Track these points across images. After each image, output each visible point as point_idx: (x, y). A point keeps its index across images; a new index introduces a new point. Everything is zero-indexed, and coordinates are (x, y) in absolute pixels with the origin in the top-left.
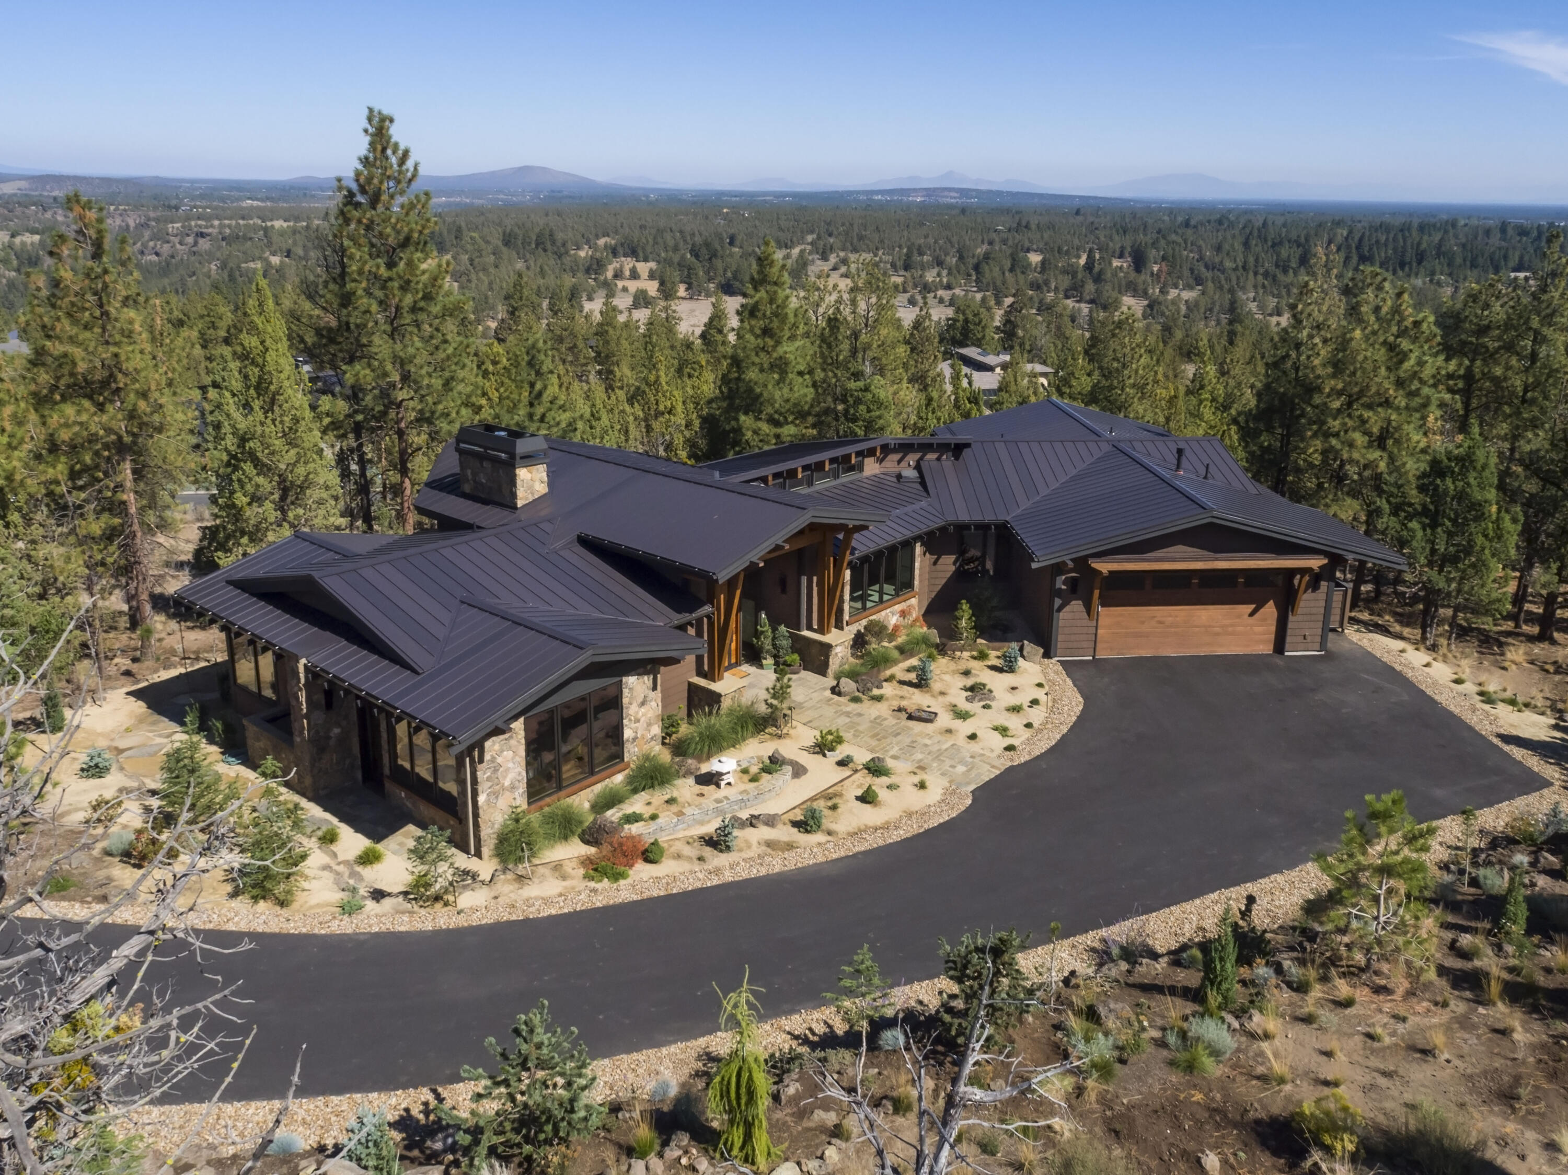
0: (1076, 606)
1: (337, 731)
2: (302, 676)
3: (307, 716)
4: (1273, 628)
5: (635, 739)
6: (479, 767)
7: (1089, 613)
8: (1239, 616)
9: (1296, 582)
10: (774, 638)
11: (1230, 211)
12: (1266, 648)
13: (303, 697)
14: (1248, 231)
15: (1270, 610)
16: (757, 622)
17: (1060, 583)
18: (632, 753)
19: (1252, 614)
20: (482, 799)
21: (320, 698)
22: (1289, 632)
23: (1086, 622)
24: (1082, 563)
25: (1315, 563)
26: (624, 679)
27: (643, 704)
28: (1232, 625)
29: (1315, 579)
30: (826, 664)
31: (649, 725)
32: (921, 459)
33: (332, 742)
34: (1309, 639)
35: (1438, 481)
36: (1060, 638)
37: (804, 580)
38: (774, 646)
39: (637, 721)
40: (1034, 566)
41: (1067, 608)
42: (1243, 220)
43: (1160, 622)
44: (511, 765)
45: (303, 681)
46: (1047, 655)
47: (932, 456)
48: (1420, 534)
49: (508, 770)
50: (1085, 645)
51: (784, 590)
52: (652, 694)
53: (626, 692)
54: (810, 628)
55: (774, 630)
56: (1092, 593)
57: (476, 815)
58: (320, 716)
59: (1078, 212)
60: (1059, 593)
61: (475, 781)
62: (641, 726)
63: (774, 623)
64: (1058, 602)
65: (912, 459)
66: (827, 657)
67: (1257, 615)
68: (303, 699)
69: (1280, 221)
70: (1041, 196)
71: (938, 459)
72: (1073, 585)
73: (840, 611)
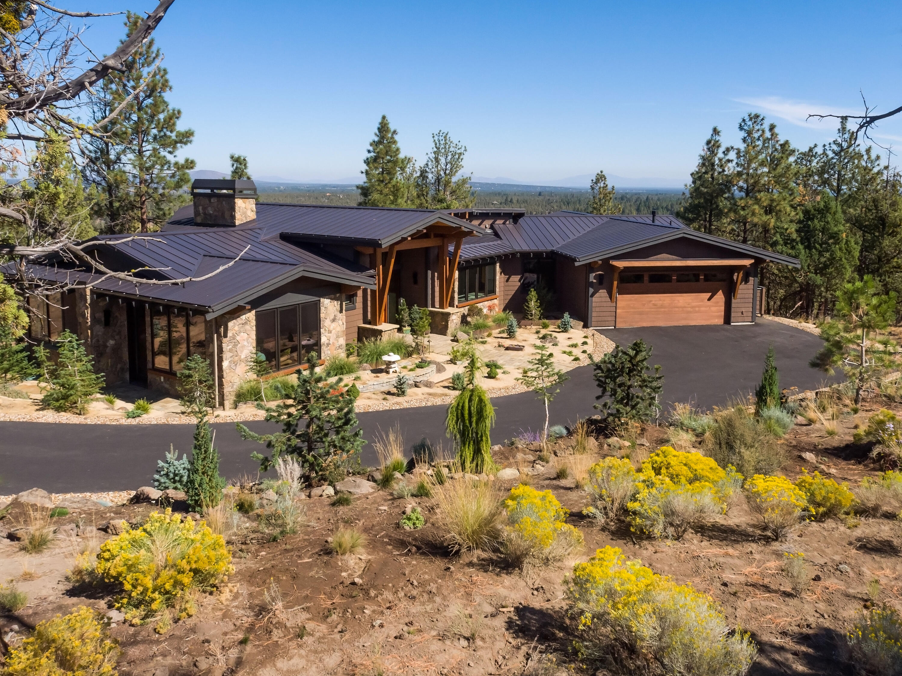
0: (603, 293)
1: (112, 342)
2: (88, 297)
3: (91, 328)
4: (723, 308)
5: (328, 344)
6: (224, 340)
7: (611, 298)
8: (702, 300)
9: (735, 278)
10: (410, 314)
11: (627, 193)
12: (720, 321)
13: (88, 313)
14: (638, 203)
15: (720, 297)
16: (397, 303)
17: (592, 277)
18: (327, 353)
19: (709, 299)
20: (225, 364)
21: (100, 315)
22: (733, 310)
23: (610, 304)
24: (606, 261)
25: (747, 262)
26: (322, 300)
27: (334, 320)
28: (699, 307)
29: (747, 273)
30: (446, 327)
31: (338, 337)
32: (493, 223)
33: (108, 350)
34: (745, 314)
35: (810, 223)
36: (594, 314)
37: (429, 273)
38: (411, 319)
39: (330, 332)
40: (577, 264)
41: (597, 295)
42: (634, 198)
43: (654, 305)
44: (246, 343)
45: (89, 301)
46: (586, 326)
47: (499, 222)
48: (803, 251)
49: (243, 346)
50: (609, 319)
51: (416, 282)
52: (339, 315)
53: (323, 309)
54: (433, 306)
55: (410, 309)
56: (612, 284)
57: (221, 377)
58: (100, 329)
59: (540, 194)
60: (591, 284)
61: (221, 350)
62: (333, 336)
63: (410, 306)
64: (591, 290)
65: (487, 223)
66: (447, 322)
67: (712, 300)
68: (89, 315)
69: (656, 198)
70: (518, 186)
71: (504, 223)
72: (600, 279)
73: (452, 298)
